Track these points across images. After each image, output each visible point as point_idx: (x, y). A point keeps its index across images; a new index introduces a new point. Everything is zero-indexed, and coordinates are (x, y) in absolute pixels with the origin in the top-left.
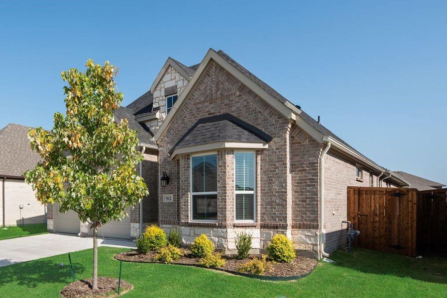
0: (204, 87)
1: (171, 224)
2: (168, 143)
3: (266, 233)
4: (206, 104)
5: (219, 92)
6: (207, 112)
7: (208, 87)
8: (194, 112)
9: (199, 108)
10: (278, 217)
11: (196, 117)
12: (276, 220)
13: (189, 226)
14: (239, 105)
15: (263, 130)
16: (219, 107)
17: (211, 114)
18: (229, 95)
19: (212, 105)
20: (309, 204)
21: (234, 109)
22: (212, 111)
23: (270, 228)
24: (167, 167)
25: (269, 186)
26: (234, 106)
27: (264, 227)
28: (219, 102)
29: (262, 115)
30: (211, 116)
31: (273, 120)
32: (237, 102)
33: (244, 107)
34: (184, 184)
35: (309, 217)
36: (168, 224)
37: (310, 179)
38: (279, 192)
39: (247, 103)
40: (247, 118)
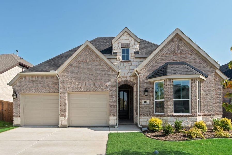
0: (170, 47)
1: (147, 116)
2: (146, 72)
3: (205, 118)
4: (171, 55)
5: (179, 51)
6: (172, 59)
7: (173, 47)
8: (164, 58)
9: (167, 57)
10: (211, 111)
11: (165, 61)
12: (209, 112)
13: (173, 117)
14: (190, 59)
15: (203, 72)
16: (179, 58)
17: (174, 60)
18: (185, 53)
19: (175, 56)
20: (218, 105)
21: (187, 60)
22: (175, 59)
23: (207, 115)
24: (145, 85)
25: (206, 97)
26: (188, 59)
27: (204, 115)
28: (179, 55)
29: (202, 65)
30: (174, 61)
31: (208, 68)
32: (190, 57)
33: (193, 60)
34: (170, 94)
35: (218, 110)
36: (146, 116)
37: (219, 95)
38: (211, 100)
39: (195, 58)
40: (195, 65)
